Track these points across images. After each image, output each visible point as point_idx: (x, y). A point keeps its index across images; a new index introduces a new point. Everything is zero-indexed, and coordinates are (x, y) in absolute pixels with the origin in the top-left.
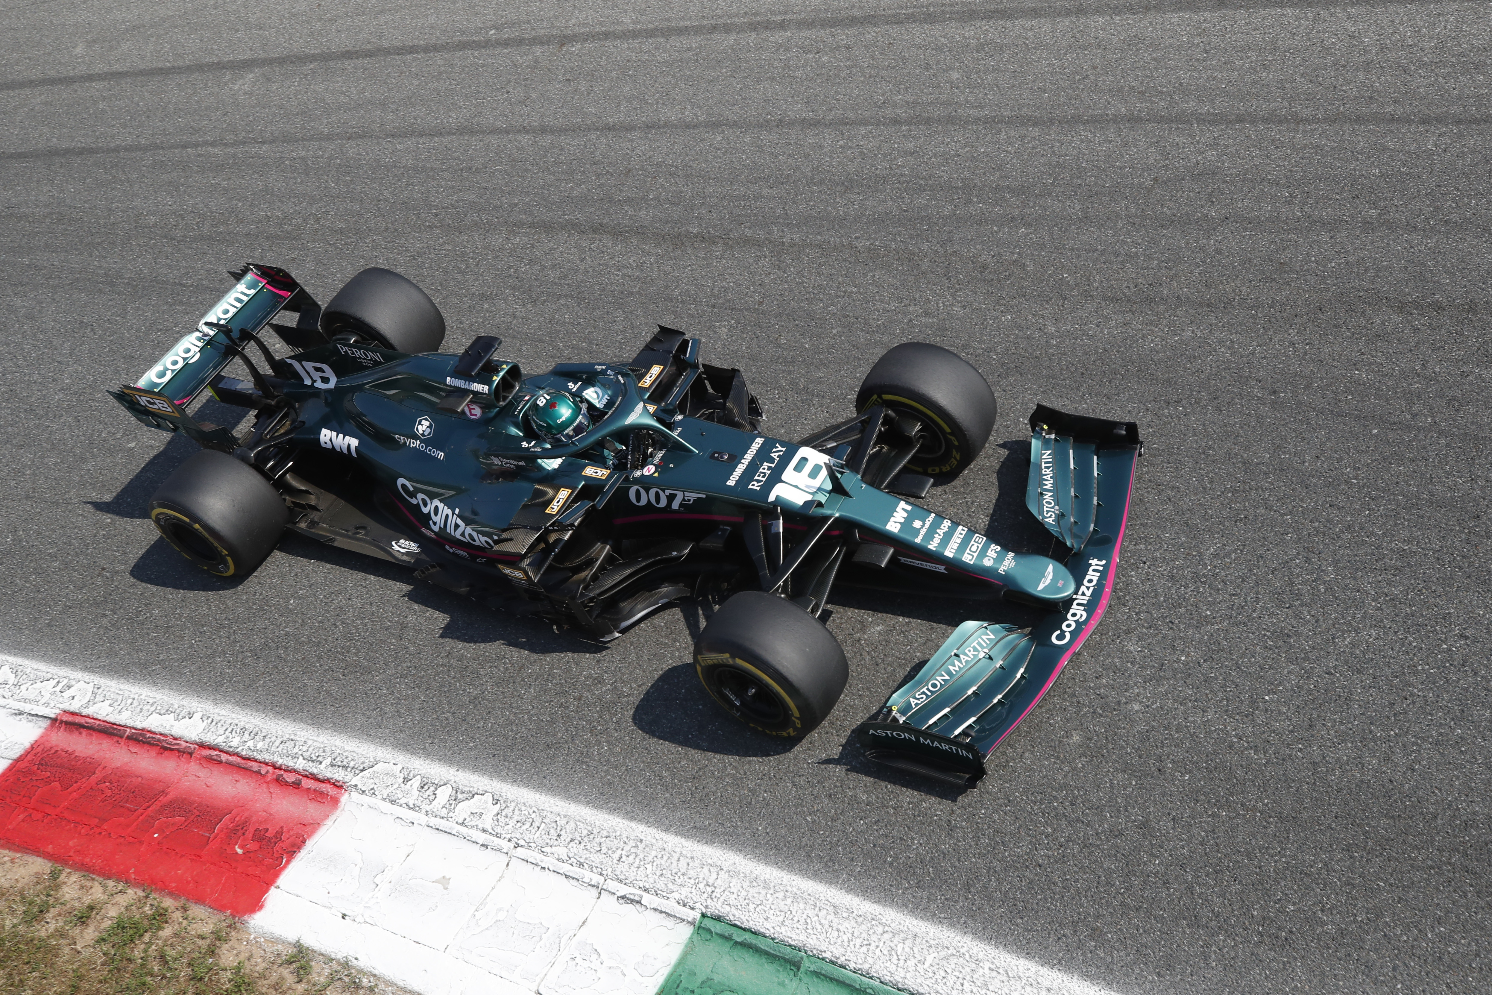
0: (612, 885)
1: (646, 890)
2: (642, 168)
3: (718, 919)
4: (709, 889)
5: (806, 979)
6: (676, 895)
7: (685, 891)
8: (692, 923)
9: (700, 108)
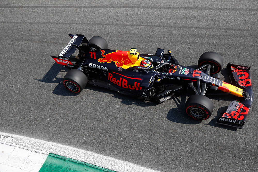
0: (33, 150)
1: (40, 150)
2: (36, 30)
3: (52, 154)
4: (51, 149)
5: (67, 162)
6: (45, 150)
7: (46, 150)
8: (48, 155)
9: (46, 20)
